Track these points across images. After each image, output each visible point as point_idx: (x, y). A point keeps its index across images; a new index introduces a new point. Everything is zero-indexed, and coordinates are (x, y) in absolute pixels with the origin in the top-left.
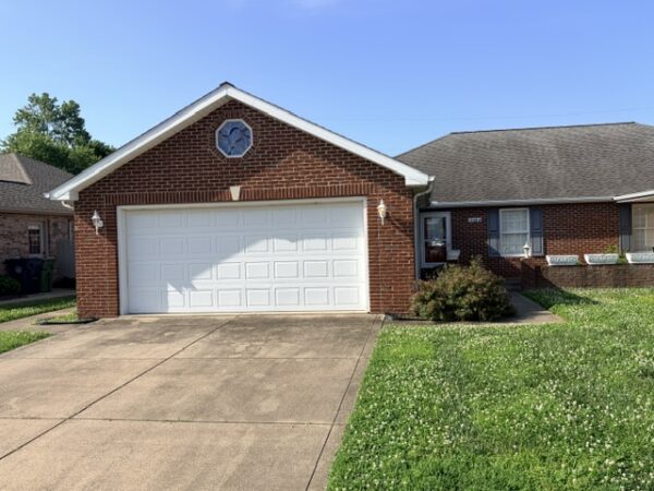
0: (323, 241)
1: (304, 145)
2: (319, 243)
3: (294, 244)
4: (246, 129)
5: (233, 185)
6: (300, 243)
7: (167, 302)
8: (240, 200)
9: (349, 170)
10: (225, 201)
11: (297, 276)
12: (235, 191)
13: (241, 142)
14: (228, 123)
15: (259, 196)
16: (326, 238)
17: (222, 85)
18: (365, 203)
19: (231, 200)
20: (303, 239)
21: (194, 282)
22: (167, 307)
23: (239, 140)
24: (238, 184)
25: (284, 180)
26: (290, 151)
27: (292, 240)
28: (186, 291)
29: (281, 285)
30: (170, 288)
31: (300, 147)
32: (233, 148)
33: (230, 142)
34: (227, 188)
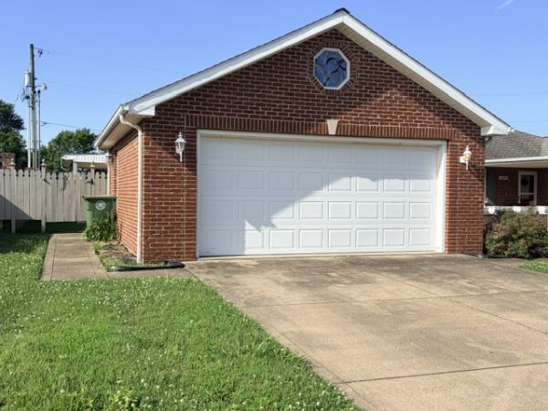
0: (402, 181)
1: (399, 85)
2: (397, 183)
3: (375, 183)
4: (343, 61)
5: (330, 118)
6: (380, 182)
7: (244, 242)
8: (336, 135)
9: (437, 115)
10: (321, 135)
11: (377, 218)
12: (332, 125)
13: (337, 74)
14: (325, 52)
15: (354, 133)
16: (405, 179)
17: (338, 11)
18: (444, 148)
19: (327, 135)
20: (384, 179)
21: (274, 221)
22: (244, 249)
23: (336, 71)
24: (335, 118)
25: (378, 117)
26: (387, 89)
27: (373, 179)
28: (265, 230)
29: (362, 226)
30: (248, 226)
31: (396, 86)
32: (328, 79)
33: (325, 72)
34: (324, 121)
